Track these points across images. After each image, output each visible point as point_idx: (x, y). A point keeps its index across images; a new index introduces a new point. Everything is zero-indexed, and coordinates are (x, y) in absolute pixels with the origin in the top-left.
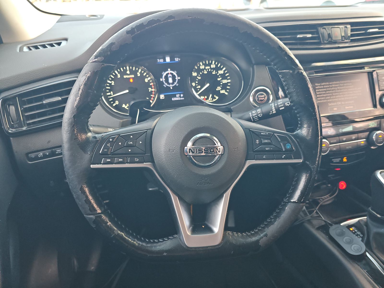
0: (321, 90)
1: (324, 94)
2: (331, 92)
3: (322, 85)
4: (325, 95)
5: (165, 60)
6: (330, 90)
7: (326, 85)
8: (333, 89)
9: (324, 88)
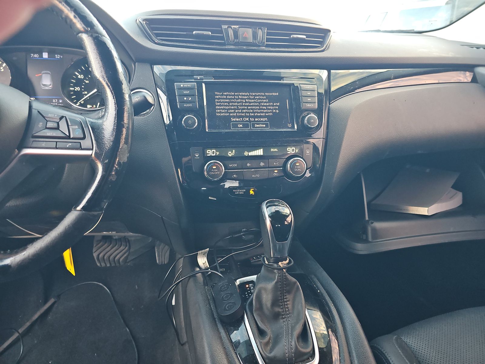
0: (222, 100)
1: (226, 106)
2: (236, 104)
3: (225, 95)
4: (227, 108)
5: (41, 56)
6: (235, 102)
7: (230, 95)
8: (239, 100)
9: (226, 99)
